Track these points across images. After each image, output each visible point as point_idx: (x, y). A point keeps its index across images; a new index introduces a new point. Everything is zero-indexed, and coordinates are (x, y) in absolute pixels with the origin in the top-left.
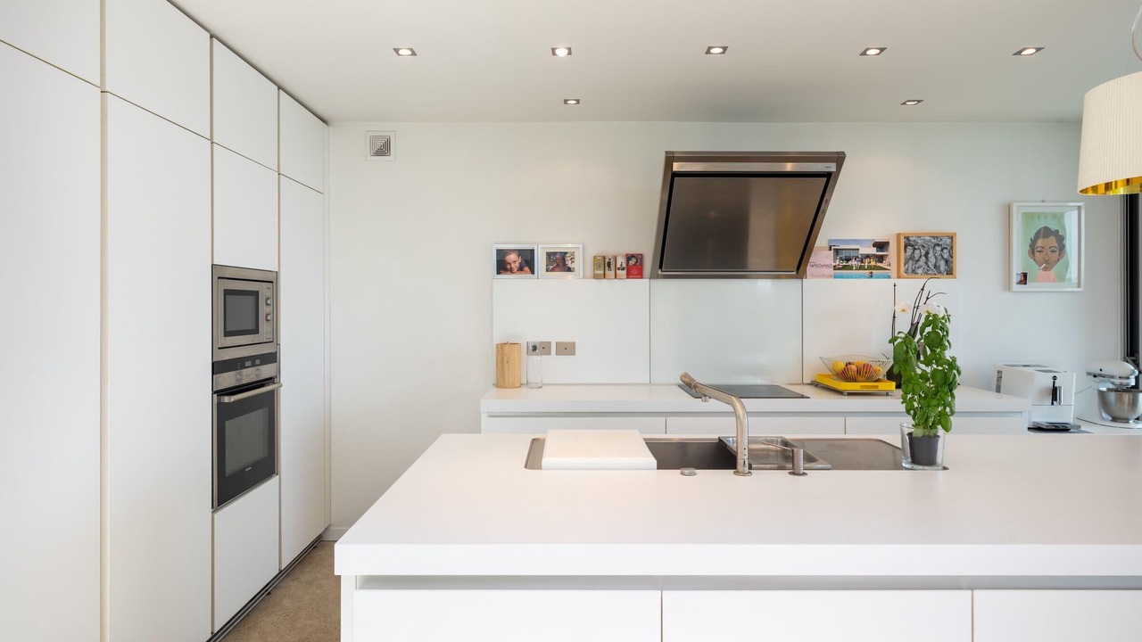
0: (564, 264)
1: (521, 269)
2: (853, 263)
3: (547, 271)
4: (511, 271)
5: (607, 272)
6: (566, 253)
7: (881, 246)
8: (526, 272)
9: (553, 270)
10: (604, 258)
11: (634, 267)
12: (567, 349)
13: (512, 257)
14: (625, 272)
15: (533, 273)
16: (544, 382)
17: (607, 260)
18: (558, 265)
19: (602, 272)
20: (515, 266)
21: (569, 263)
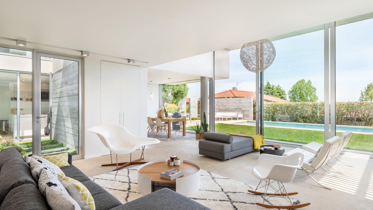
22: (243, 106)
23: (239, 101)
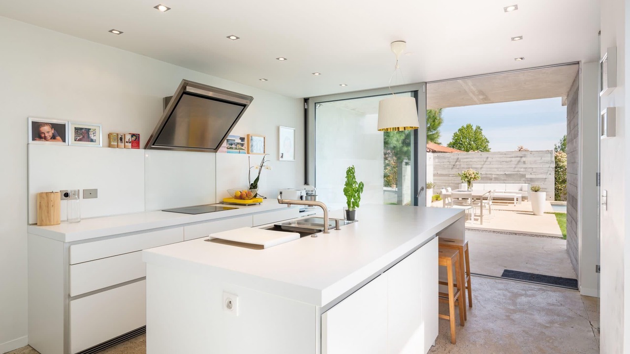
0: (89, 137)
1: (53, 138)
2: (233, 146)
3: (75, 140)
4: (45, 138)
5: (120, 144)
6: (90, 129)
7: (242, 139)
8: (59, 141)
9: (80, 140)
10: (117, 135)
11: (135, 142)
12: (91, 194)
13: (45, 129)
14: (130, 144)
15: (64, 141)
16: (82, 217)
17: (120, 136)
18: (84, 137)
19: (116, 143)
20: (49, 135)
21: (92, 136)
22: (530, 170)
23: (519, 159)
